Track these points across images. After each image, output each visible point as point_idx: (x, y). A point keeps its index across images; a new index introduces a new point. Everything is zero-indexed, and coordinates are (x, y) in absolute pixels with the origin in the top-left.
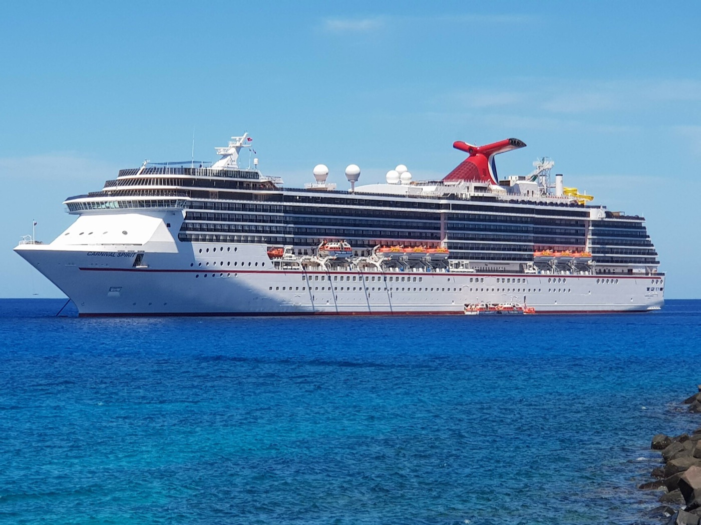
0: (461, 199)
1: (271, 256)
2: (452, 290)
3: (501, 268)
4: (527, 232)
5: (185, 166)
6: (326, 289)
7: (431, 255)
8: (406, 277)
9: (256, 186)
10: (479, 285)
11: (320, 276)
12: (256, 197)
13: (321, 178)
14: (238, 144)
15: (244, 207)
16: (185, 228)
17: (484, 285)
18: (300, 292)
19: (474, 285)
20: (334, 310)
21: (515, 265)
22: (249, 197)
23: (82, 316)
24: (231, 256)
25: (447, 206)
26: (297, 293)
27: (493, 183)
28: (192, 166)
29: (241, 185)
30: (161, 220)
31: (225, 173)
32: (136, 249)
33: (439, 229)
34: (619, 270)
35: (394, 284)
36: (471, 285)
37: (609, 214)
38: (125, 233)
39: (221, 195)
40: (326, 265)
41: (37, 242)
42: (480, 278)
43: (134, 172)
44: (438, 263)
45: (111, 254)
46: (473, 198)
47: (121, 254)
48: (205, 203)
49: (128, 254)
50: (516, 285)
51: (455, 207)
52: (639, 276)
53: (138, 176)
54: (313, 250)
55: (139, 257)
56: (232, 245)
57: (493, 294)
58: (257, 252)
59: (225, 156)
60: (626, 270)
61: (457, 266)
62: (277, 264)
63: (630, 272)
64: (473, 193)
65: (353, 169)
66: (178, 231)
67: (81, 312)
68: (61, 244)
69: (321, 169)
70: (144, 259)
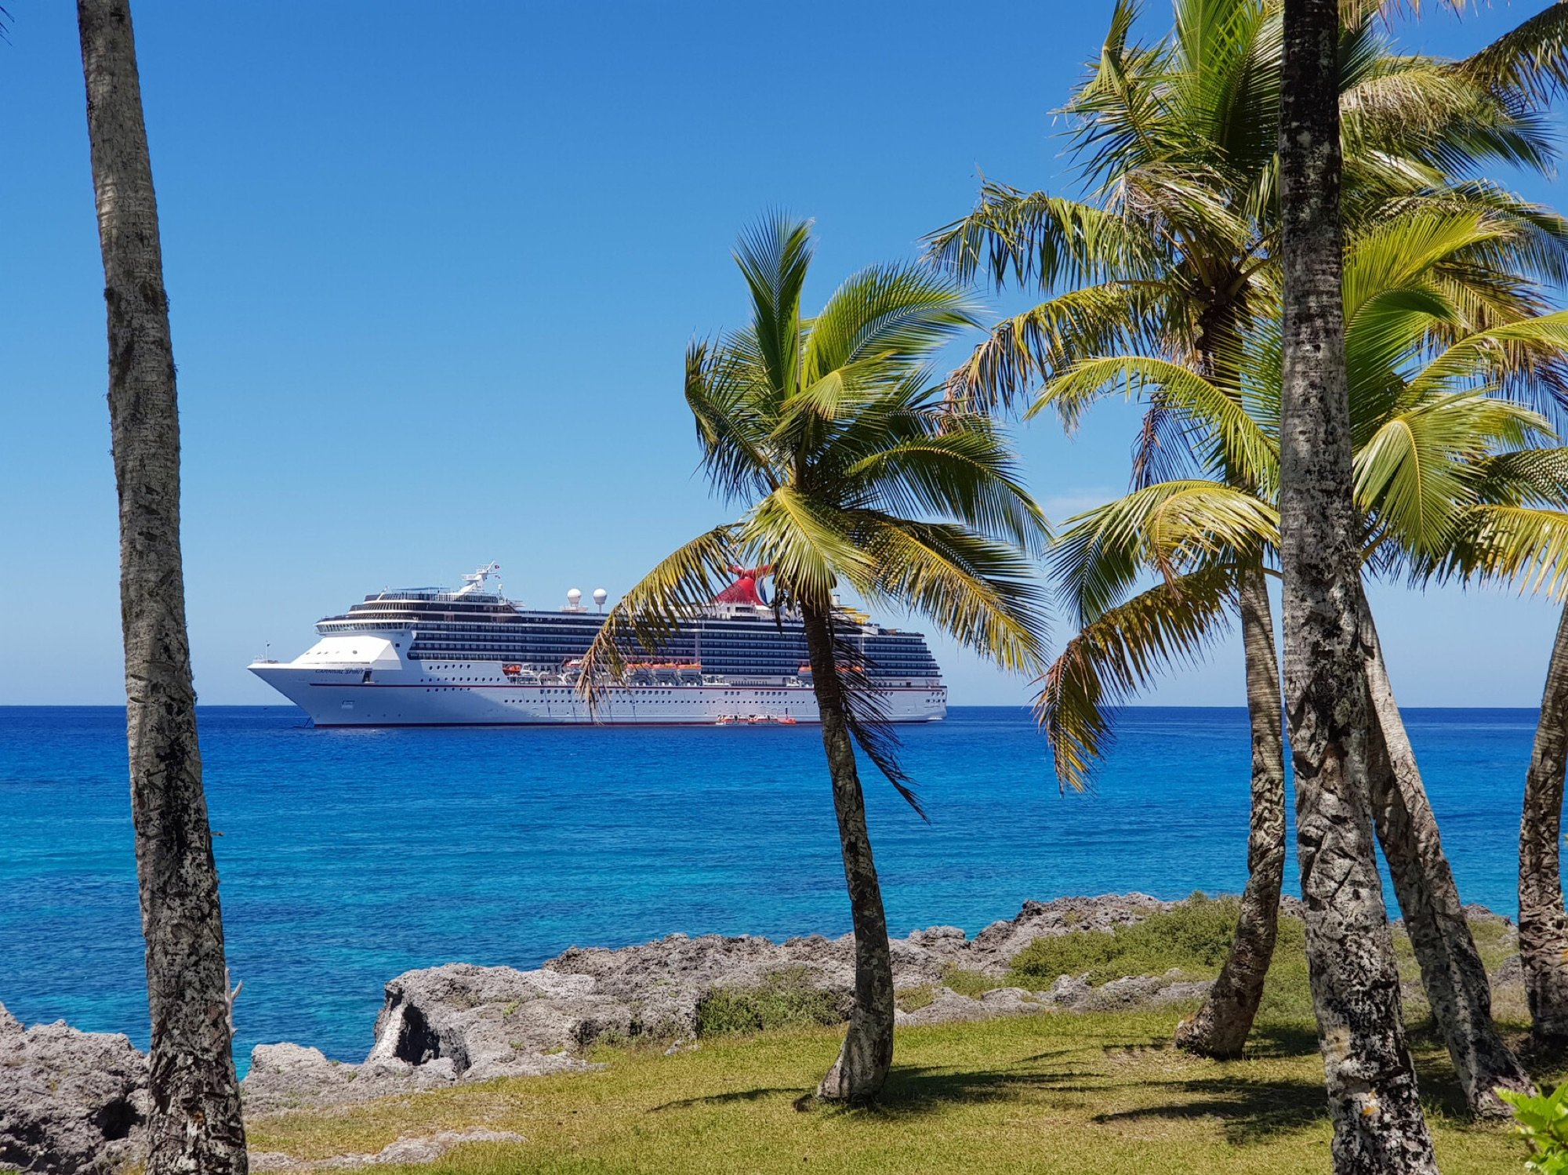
0: (721, 619)
1: (506, 672)
2: (704, 702)
3: (760, 682)
4: (792, 648)
5: (423, 592)
6: (566, 701)
7: (681, 670)
8: (654, 690)
9: (496, 610)
10: (735, 698)
11: (559, 690)
12: (495, 619)
13: (575, 600)
14: (484, 571)
15: (479, 629)
16: (416, 647)
17: (740, 698)
18: (538, 705)
19: (729, 697)
20: (573, 720)
21: (777, 680)
22: (488, 619)
23: (318, 726)
24: (464, 673)
25: (699, 626)
26: (534, 706)
27: (759, 603)
28: (429, 592)
29: (480, 609)
30: (388, 642)
31: (466, 598)
32: (364, 667)
33: (693, 646)
34: (897, 683)
35: (639, 697)
36: (725, 698)
37: (882, 632)
38: (355, 652)
39: (457, 618)
40: (568, 681)
41: (270, 662)
42: (735, 691)
43: (375, 597)
44: (690, 678)
45: (340, 672)
46: (733, 618)
47: (348, 671)
48: (439, 625)
49: (356, 671)
50: (776, 698)
51: (707, 626)
52: (919, 689)
53: (378, 601)
54: (556, 667)
55: (368, 674)
56: (465, 663)
57: (750, 705)
58: (492, 669)
59: (471, 582)
60: (904, 683)
61: (712, 680)
62: (514, 680)
63: (909, 685)
64: (734, 613)
65: (600, 592)
66: (408, 651)
67: (316, 722)
68: (302, 663)
69: (574, 592)
70: (372, 676)
